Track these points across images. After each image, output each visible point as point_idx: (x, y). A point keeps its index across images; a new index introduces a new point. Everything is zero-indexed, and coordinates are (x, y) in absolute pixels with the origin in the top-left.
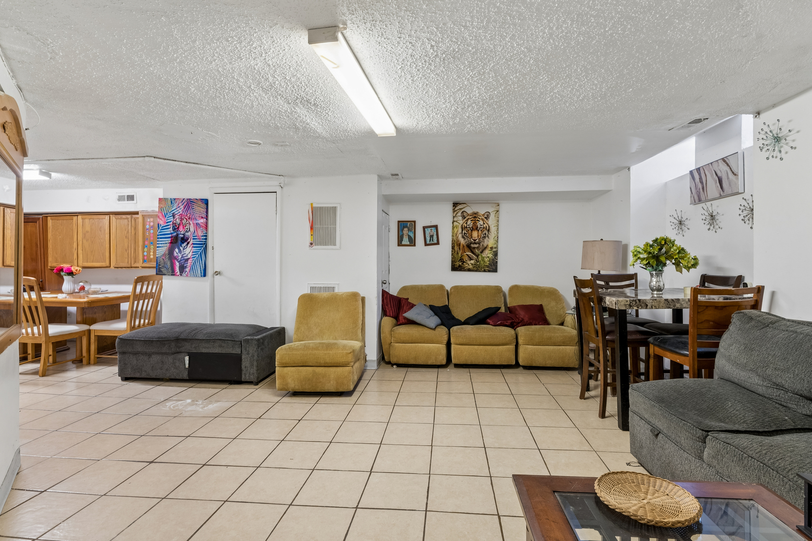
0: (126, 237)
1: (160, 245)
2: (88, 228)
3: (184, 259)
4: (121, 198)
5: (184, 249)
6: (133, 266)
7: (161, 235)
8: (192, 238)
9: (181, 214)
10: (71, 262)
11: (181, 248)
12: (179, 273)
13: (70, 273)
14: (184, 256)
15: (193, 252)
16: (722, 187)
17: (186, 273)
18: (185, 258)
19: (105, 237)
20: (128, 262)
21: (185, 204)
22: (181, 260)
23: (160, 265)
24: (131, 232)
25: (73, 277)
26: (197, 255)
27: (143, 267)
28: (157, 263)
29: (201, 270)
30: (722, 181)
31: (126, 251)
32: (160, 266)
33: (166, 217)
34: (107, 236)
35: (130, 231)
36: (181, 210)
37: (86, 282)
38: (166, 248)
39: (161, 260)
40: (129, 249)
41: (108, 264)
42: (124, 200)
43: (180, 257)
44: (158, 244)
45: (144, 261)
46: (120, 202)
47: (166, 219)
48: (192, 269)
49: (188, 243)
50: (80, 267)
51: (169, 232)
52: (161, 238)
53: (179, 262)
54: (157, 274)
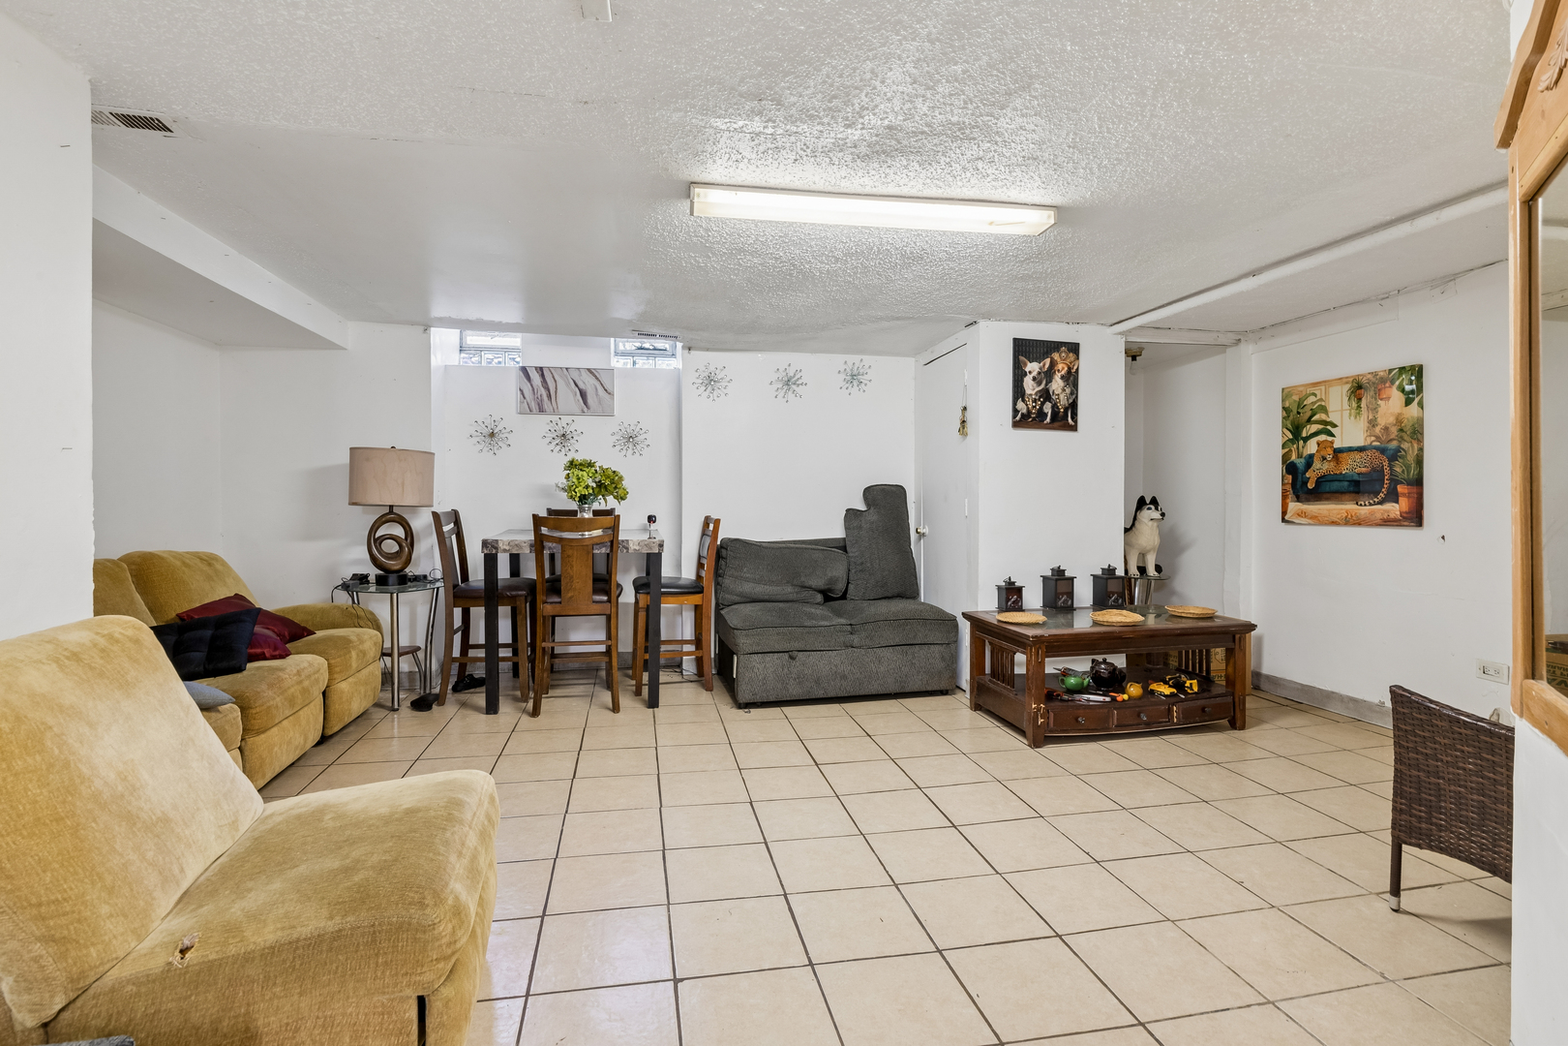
16: (585, 402)
30: (586, 395)
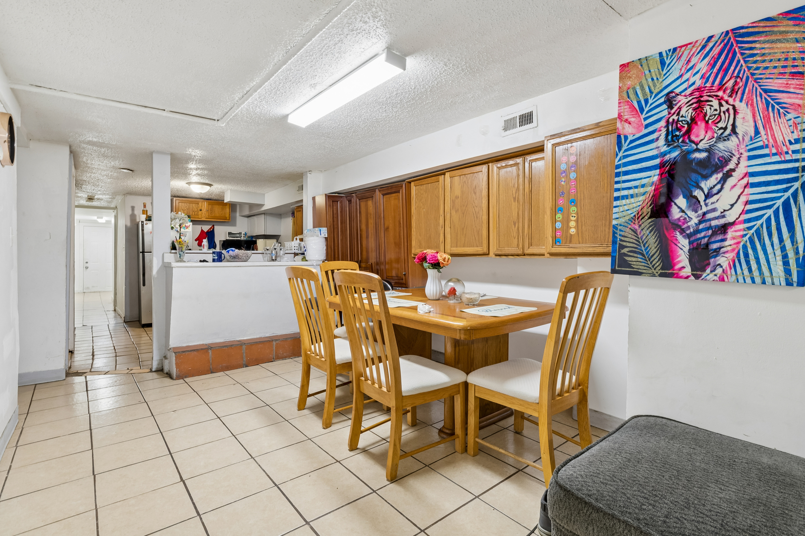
0: (515, 199)
1: (625, 193)
2: (458, 192)
3: (710, 228)
4: (509, 125)
5: (707, 196)
6: (526, 252)
7: (625, 165)
8: (746, 154)
9: (698, 89)
10: (437, 247)
11: (697, 193)
12: (688, 271)
13: (436, 265)
14: (709, 216)
15: (747, 203)
17: (719, 271)
18: (714, 223)
19: (482, 202)
20: (518, 245)
21: (717, 50)
22: (697, 231)
23: (622, 247)
24: (524, 189)
25: (439, 272)
26: (770, 212)
27: (552, 254)
28: (614, 242)
29: (786, 263)
31: (515, 224)
32: (625, 251)
33: (642, 110)
34: (485, 202)
35: (521, 187)
36: (699, 76)
37: (458, 281)
38: (642, 198)
39: (628, 232)
40: (521, 220)
41: (485, 250)
42: (514, 127)
43: (695, 220)
44: (618, 190)
45: (555, 241)
46: (508, 132)
47: (643, 116)
48: (743, 256)
49: (728, 175)
50: (448, 254)
51: (655, 152)
52: (626, 173)
53: (689, 236)
54: (614, 271)
